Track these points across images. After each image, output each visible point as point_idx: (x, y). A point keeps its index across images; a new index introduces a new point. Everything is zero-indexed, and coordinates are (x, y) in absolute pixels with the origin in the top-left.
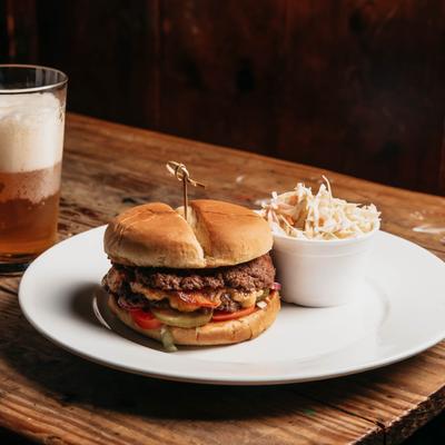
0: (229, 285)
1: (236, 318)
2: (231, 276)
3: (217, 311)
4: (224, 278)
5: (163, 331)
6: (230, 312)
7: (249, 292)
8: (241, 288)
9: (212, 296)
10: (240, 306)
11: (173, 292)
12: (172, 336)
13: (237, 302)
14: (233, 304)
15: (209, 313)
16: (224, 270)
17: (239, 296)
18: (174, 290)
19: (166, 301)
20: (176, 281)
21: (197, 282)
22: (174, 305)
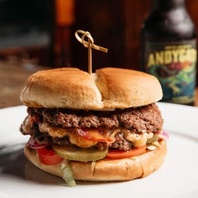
0: (123, 125)
1: (129, 157)
2: (125, 117)
3: (112, 149)
4: (119, 119)
5: (63, 165)
6: (123, 151)
7: (140, 133)
8: (133, 129)
9: (108, 134)
10: (133, 146)
11: (72, 129)
12: (72, 170)
13: (130, 142)
14: (126, 143)
15: (105, 149)
16: (119, 112)
17: (132, 136)
18: (73, 127)
19: (66, 138)
20: (76, 120)
21: (94, 121)
22: (73, 141)
